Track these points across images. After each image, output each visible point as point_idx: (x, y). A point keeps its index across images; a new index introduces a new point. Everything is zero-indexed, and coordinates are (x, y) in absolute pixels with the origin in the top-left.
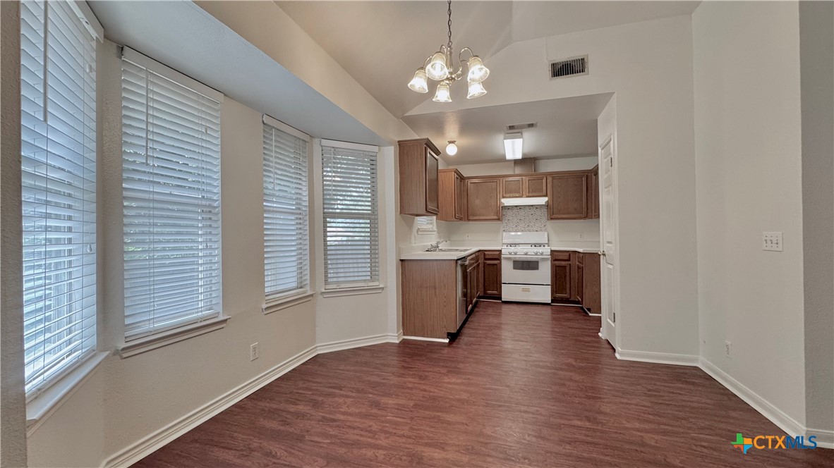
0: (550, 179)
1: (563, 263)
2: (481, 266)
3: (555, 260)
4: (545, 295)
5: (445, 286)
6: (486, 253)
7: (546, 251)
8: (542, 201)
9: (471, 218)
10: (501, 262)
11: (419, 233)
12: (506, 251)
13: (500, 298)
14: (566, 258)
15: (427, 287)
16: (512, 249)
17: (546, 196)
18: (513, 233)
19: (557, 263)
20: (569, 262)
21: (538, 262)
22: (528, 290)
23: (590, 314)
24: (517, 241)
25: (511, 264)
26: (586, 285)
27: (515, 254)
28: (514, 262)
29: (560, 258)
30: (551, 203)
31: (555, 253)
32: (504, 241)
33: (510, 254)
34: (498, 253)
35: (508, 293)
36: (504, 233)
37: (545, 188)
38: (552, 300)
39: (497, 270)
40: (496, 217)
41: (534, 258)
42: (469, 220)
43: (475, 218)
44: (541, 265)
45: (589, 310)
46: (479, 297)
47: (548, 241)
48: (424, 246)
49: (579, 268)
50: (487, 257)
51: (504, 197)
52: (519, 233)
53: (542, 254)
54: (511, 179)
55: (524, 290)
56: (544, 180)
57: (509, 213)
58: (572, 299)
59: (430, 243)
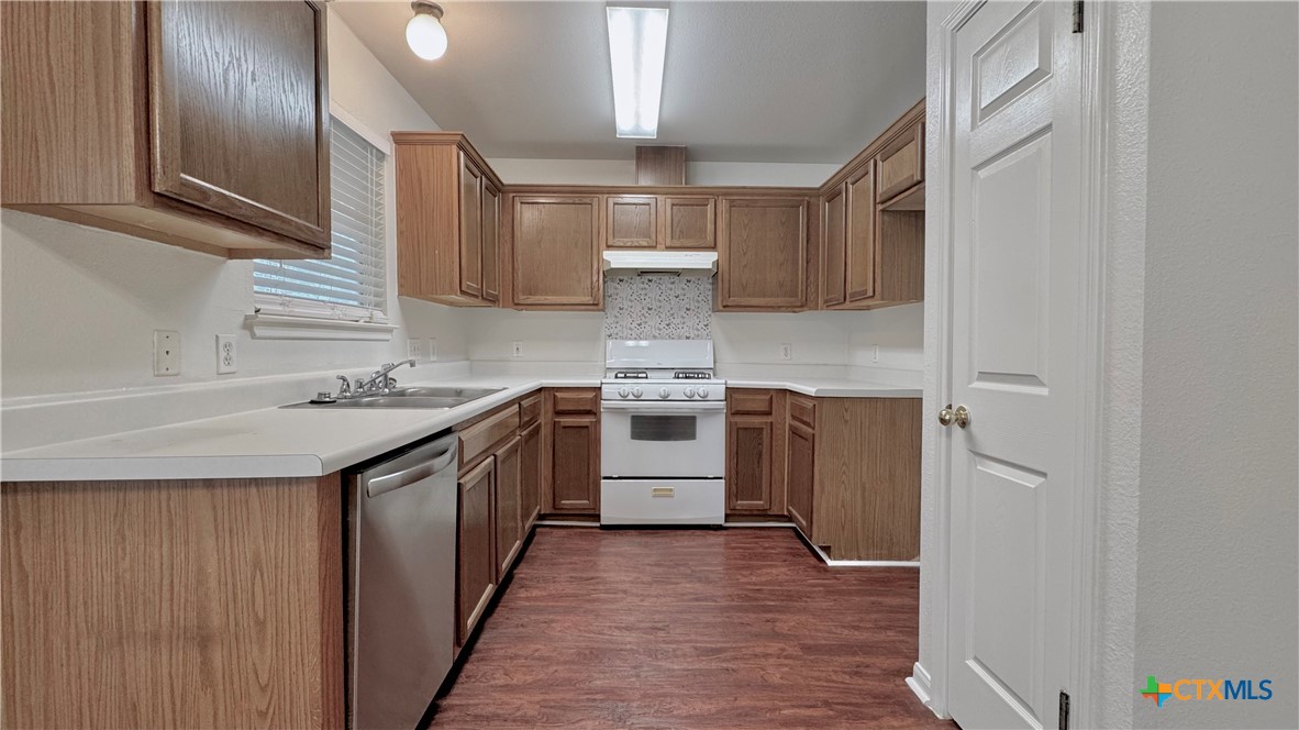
0: (723, 205)
1: (756, 421)
2: (545, 432)
3: (737, 413)
4: (709, 504)
5: (261, 624)
6: (559, 395)
7: (715, 388)
8: (705, 260)
9: (522, 298)
10: (598, 422)
11: (259, 331)
12: (612, 390)
13: (597, 517)
14: (763, 407)
15: (156, 638)
16: (630, 386)
17: (713, 248)
18: (631, 343)
19: (739, 419)
20: (769, 419)
21: (694, 418)
22: (669, 494)
23: (831, 563)
24: (642, 363)
25: (625, 427)
26: (822, 482)
27: (638, 398)
28: (634, 417)
29: (749, 407)
30: (724, 266)
31: (735, 396)
32: (611, 363)
33: (624, 398)
34: (591, 395)
35: (616, 504)
36: (610, 343)
37: (710, 226)
38: (727, 516)
39: (588, 441)
40: (587, 299)
41: (684, 408)
42: (517, 305)
43: (533, 299)
44: (702, 428)
45: (827, 549)
46: (541, 517)
47: (715, 362)
48: (301, 384)
49: (794, 432)
50: (561, 407)
51: (609, 247)
52: (644, 343)
53: (704, 398)
54: (628, 198)
55: (658, 493)
56: (710, 208)
57: (623, 293)
58: (775, 511)
59: (332, 373)
